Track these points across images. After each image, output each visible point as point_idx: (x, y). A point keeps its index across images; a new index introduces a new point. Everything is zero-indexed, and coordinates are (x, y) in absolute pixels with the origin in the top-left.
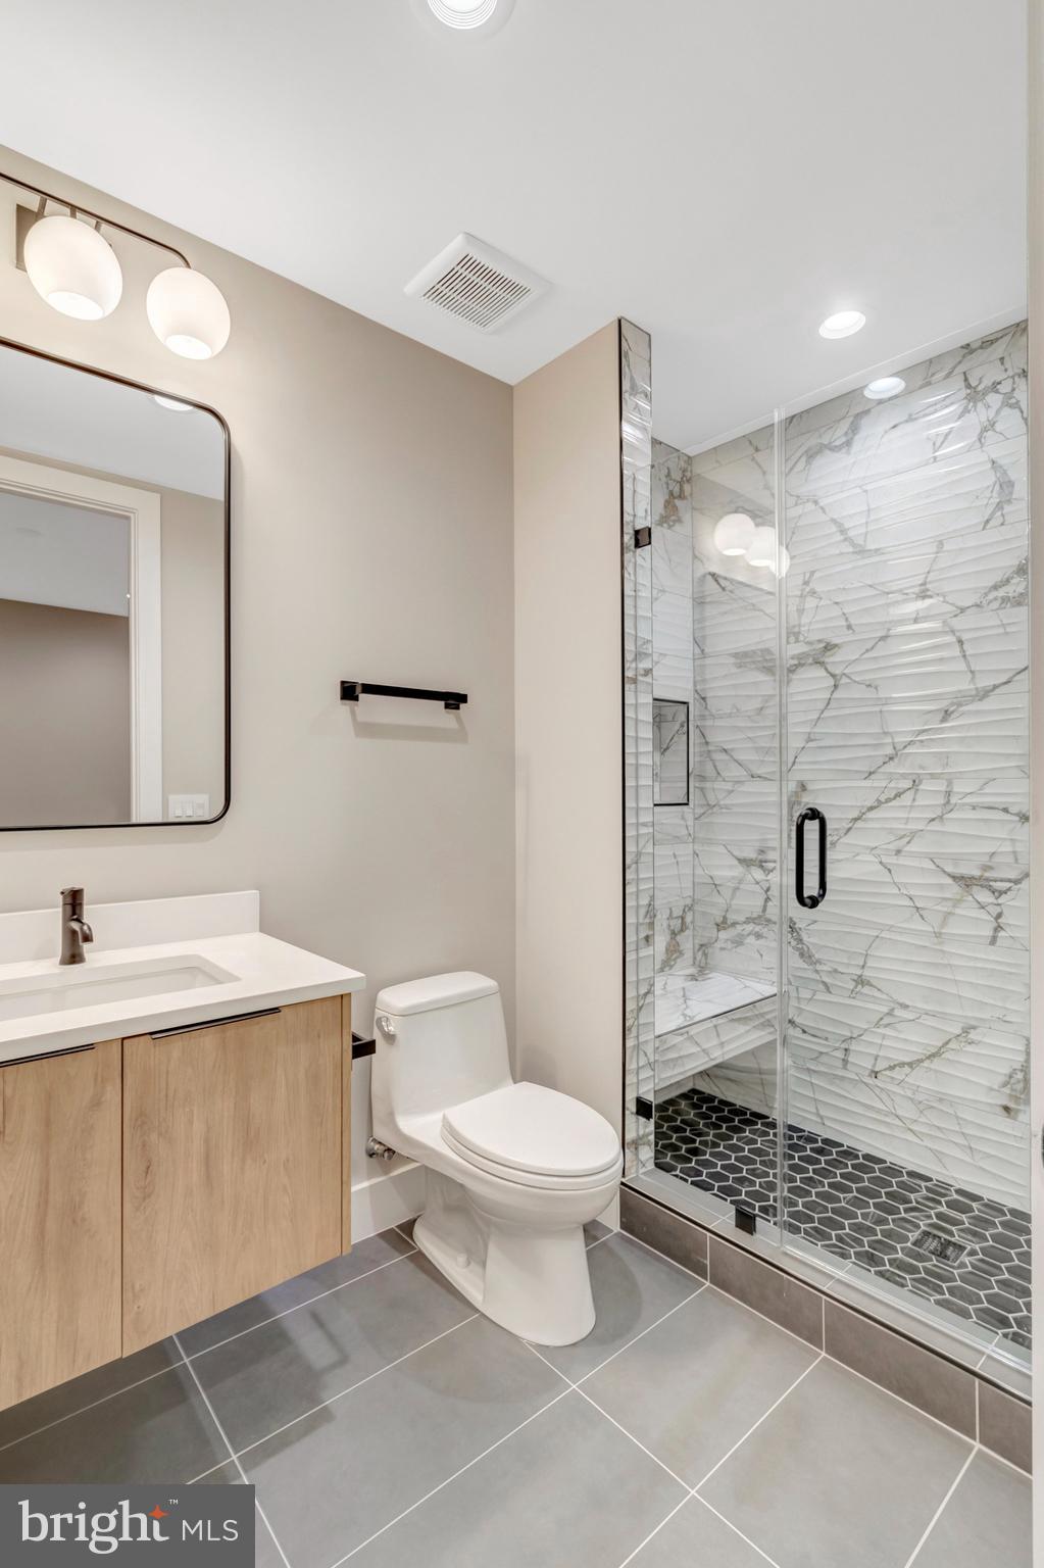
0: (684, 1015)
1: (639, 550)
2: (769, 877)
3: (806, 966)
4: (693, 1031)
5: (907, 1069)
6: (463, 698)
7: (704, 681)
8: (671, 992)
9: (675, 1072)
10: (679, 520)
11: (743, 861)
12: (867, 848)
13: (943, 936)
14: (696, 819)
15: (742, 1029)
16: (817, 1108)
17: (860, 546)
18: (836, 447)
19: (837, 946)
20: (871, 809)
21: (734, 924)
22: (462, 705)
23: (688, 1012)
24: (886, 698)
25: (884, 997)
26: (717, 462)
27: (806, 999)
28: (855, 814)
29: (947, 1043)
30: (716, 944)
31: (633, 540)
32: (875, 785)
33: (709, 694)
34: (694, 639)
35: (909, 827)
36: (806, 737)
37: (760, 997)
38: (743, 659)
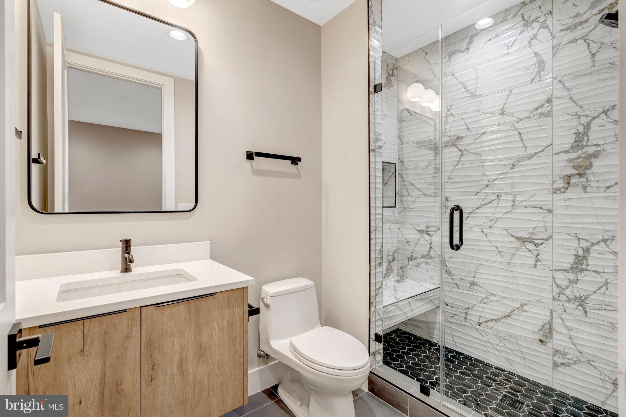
0: (396, 297)
1: (376, 94)
2: (431, 238)
3: (448, 277)
4: (400, 304)
5: (494, 322)
6: (299, 159)
7: (402, 154)
8: (389, 287)
9: (391, 322)
10: (392, 86)
11: (419, 231)
12: (476, 225)
13: (511, 264)
14: (399, 213)
15: (420, 303)
16: (453, 338)
17: (473, 93)
18: (462, 50)
19: (462, 268)
20: (478, 208)
21: (416, 258)
22: (299, 163)
23: (396, 296)
24: (485, 160)
25: (484, 290)
26: (409, 60)
27: (447, 291)
28: (471, 211)
29: (513, 311)
30: (407, 267)
31: (374, 89)
32: (480, 197)
33: (404, 160)
34: (398, 136)
35: (495, 216)
36: (448, 177)
37: (428, 290)
38: (420, 144)
